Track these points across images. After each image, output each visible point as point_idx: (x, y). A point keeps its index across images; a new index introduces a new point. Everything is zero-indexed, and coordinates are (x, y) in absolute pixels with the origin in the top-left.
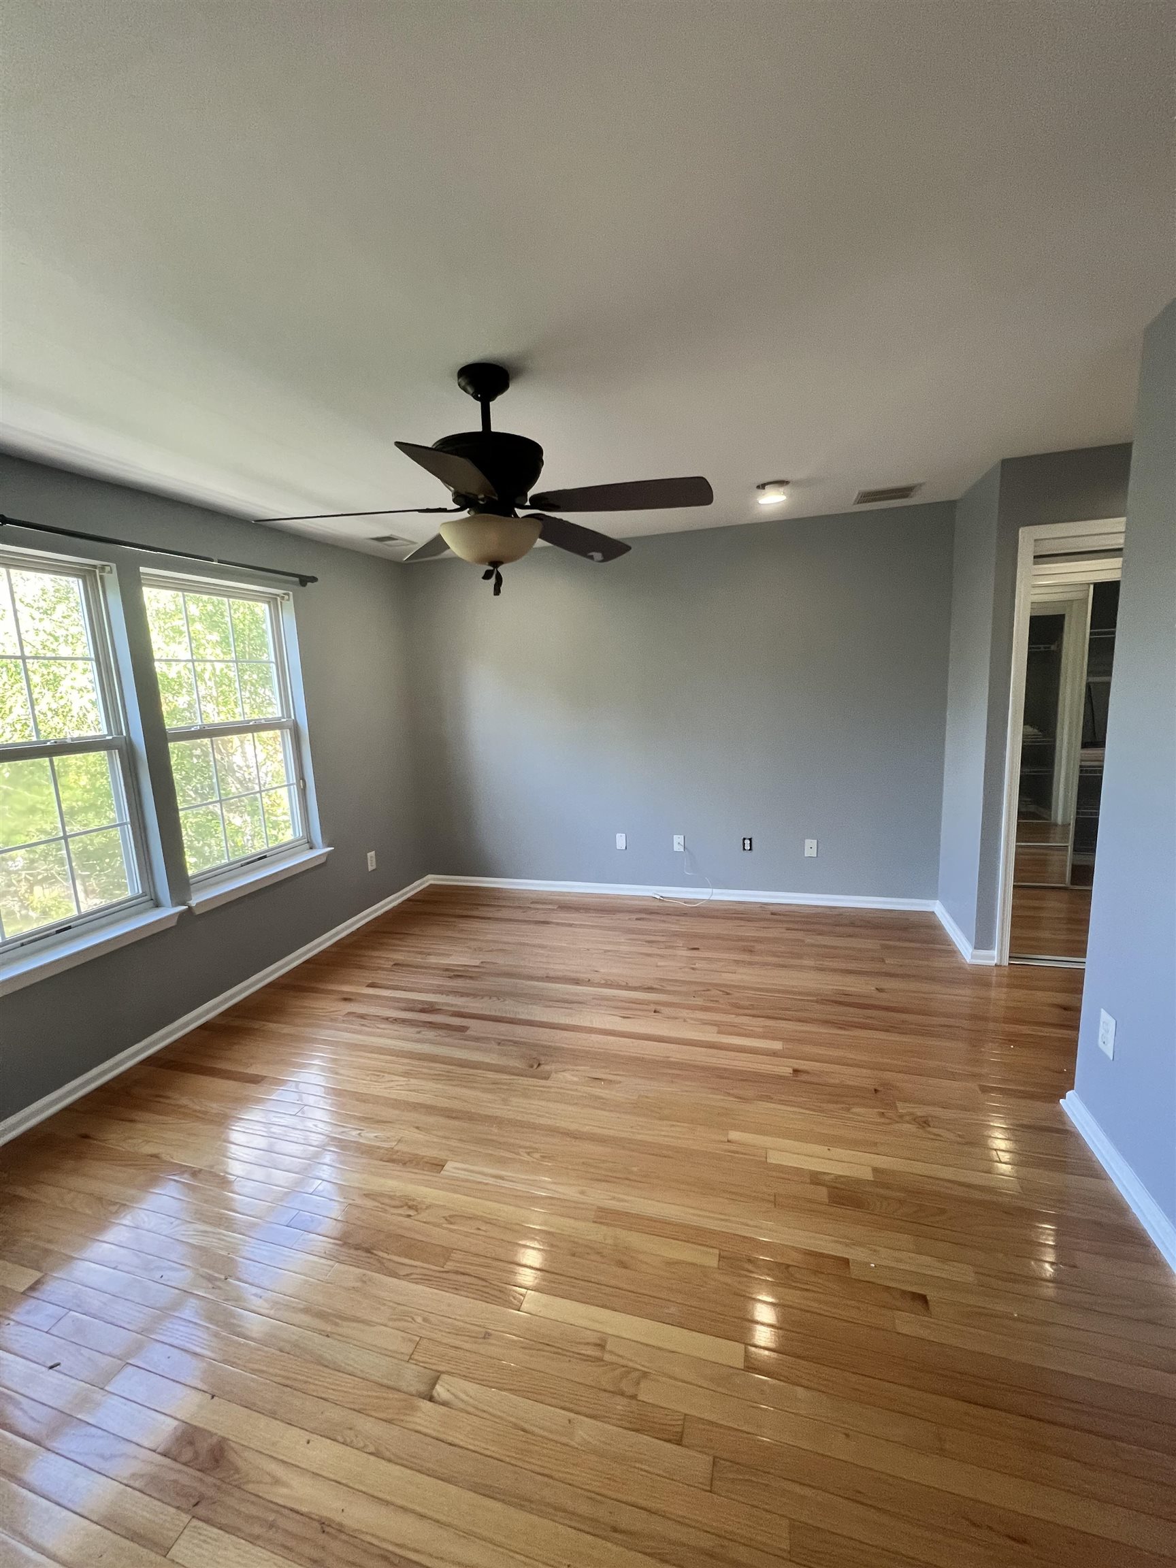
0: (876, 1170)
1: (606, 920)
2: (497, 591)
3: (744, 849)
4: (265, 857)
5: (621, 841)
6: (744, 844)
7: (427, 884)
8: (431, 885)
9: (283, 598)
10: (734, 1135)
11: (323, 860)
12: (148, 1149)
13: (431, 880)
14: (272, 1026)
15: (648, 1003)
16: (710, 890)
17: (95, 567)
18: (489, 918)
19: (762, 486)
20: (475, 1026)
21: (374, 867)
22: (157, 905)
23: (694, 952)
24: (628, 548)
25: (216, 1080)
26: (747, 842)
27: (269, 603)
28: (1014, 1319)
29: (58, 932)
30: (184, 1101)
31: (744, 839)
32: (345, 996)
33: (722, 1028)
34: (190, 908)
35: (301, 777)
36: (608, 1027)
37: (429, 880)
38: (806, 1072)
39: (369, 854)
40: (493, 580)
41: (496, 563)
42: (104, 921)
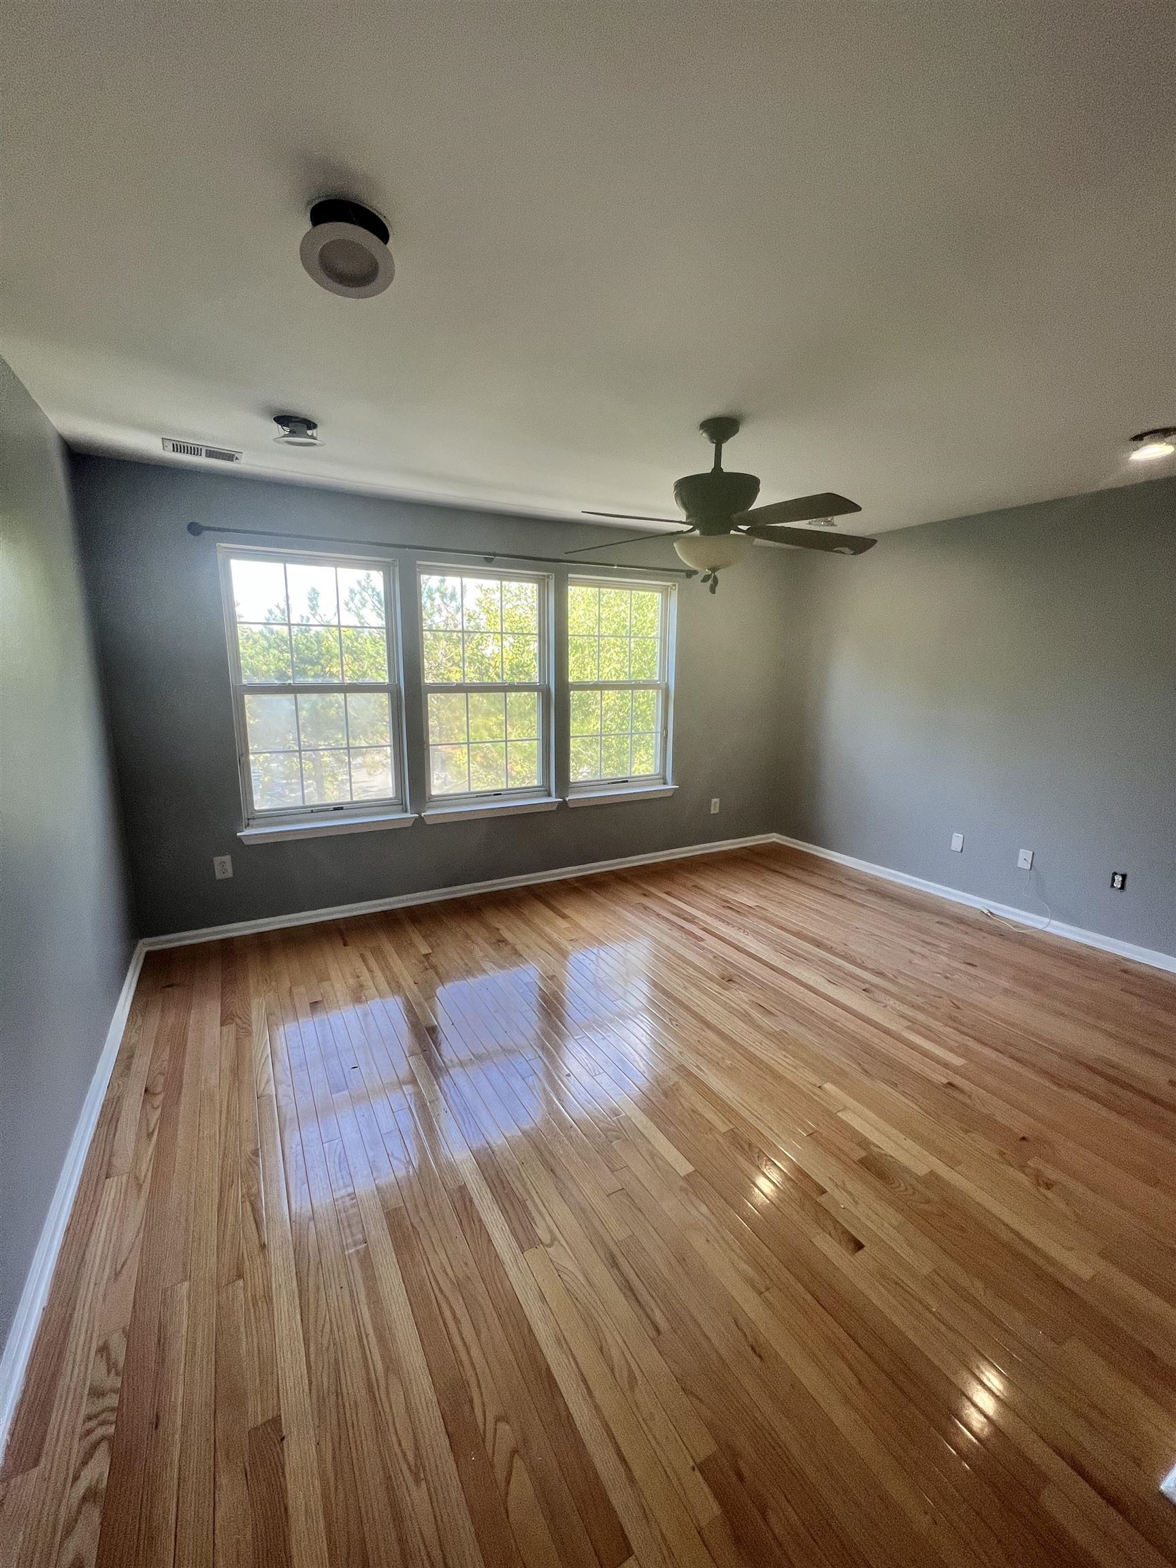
0: (932, 1173)
1: (904, 913)
2: (713, 590)
3: (1112, 886)
4: (627, 781)
5: (957, 842)
6: (1113, 880)
7: (770, 841)
8: (774, 842)
9: (672, 588)
10: (828, 1086)
11: (669, 794)
12: (497, 925)
13: (775, 838)
14: (594, 894)
15: (864, 981)
16: (1047, 920)
17: (544, 576)
18: (792, 878)
19: (1139, 438)
20: (710, 941)
21: (717, 811)
22: (549, 795)
23: (969, 967)
24: (875, 541)
25: (547, 910)
26: (1118, 879)
27: (662, 592)
28: (931, 1312)
29: (495, 795)
30: (526, 912)
31: (1115, 874)
32: (645, 892)
33: (914, 1026)
34: (565, 800)
35: (665, 728)
36: (811, 983)
37: (773, 837)
38: (962, 1091)
39: (714, 800)
40: (710, 582)
41: (714, 569)
42: (519, 795)
